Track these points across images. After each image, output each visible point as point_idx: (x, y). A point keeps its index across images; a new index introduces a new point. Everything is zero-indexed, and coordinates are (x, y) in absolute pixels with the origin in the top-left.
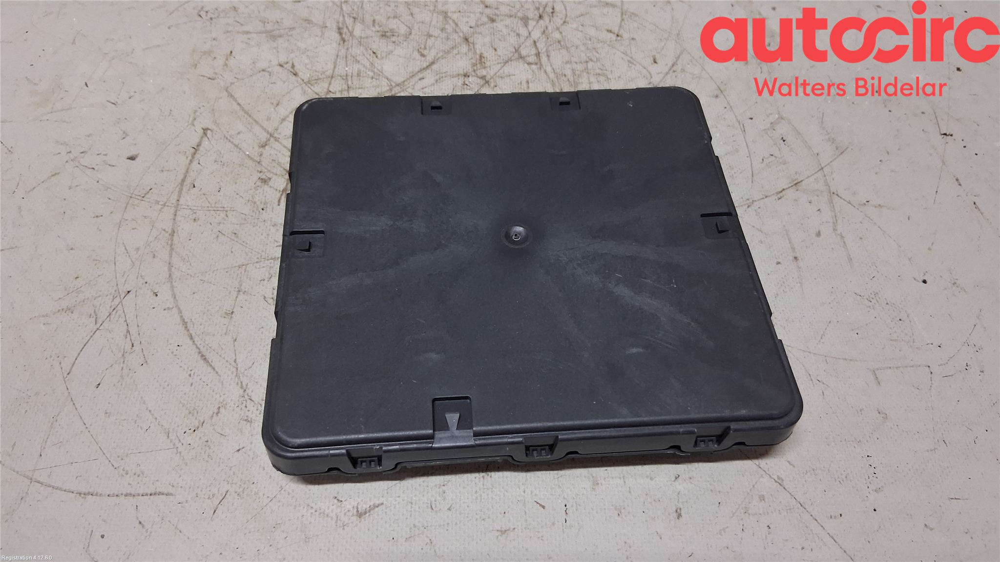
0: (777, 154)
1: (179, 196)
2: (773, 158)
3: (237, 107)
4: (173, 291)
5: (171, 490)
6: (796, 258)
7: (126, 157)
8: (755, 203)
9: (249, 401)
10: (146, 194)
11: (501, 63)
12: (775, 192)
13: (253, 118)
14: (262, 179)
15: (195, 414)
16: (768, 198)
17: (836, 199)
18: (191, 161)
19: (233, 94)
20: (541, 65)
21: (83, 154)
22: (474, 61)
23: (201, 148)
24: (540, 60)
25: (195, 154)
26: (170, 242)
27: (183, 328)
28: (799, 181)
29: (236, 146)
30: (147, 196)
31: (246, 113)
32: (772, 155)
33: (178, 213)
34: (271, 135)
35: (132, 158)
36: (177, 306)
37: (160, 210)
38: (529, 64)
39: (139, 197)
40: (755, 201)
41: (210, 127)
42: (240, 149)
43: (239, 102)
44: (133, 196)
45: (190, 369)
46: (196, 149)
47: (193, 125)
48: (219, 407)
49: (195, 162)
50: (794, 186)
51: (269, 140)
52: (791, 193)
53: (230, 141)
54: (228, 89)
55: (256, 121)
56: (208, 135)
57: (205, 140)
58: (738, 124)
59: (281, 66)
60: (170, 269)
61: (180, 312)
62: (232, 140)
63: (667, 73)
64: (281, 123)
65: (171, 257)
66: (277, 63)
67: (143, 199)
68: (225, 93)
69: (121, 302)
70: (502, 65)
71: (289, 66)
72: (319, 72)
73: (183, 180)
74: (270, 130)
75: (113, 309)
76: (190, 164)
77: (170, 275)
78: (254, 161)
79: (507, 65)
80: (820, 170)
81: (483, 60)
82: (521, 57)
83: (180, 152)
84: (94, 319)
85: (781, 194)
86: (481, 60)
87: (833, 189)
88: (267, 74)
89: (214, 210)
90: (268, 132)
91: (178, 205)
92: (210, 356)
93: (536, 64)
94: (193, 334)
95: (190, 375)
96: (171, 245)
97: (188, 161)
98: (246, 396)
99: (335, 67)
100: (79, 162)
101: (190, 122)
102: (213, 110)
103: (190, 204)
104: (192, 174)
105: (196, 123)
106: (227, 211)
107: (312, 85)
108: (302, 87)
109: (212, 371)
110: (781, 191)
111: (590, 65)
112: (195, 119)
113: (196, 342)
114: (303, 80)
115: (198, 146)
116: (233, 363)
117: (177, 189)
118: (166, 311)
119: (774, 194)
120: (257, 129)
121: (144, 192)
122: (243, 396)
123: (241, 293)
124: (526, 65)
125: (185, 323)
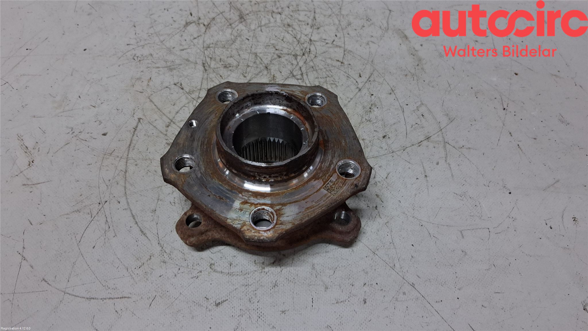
0: (419, 123)
1: (128, 153)
2: (417, 125)
3: (154, 107)
4: (127, 200)
5: (130, 296)
6: (426, 176)
7: (102, 134)
8: (407, 149)
9: (164, 253)
10: (112, 153)
11: (283, 79)
12: (417, 143)
13: (162, 112)
14: (168, 143)
15: (140, 260)
16: (413, 146)
17: (447, 145)
18: (133, 135)
19: (152, 100)
20: (303, 79)
21: (80, 133)
22: (270, 79)
23: (138, 129)
24: (303, 77)
25: (135, 131)
26: (124, 176)
27: (133, 219)
28: (430, 136)
29: (155, 127)
30: (113, 153)
31: (159, 109)
32: (417, 124)
33: (128, 162)
34: (171, 121)
35: (104, 135)
36: (129, 208)
37: (119, 161)
38: (298, 79)
39: (109, 154)
40: (407, 147)
41: (141, 118)
42: (157, 128)
43: (156, 104)
44: (106, 154)
45: (137, 238)
46: (135, 129)
47: (134, 117)
48: (151, 256)
49: (135, 136)
50: (427, 140)
51: (170, 123)
52: (425, 143)
53: (151, 124)
54: (150, 98)
55: (164, 114)
56: (141, 122)
57: (139, 124)
58: (400, 107)
59: (175, 84)
60: (125, 190)
61: (131, 211)
62: (152, 124)
63: (366, 82)
64: (176, 114)
65: (125, 184)
66: (173, 83)
67: (112, 155)
68: (148, 100)
69: (103, 207)
70: (284, 80)
71: (179, 85)
72: (194, 87)
73: (130, 145)
74: (171, 118)
75: (99, 210)
76: (132, 137)
77: (125, 193)
78: (164, 134)
79: (286, 80)
80: (440, 130)
81: (275, 78)
82: (294, 76)
83: (127, 131)
84: (90, 215)
85: (420, 144)
86: (273, 78)
87: (446, 140)
88: (168, 89)
89: (145, 160)
90: (170, 119)
91: (128, 157)
92: (146, 231)
93: (301, 79)
94: (137, 221)
95: (137, 241)
96: (125, 178)
97: (132, 136)
98: (163, 251)
99: (202, 84)
100: (79, 137)
101: (132, 115)
102: (143, 109)
103: (134, 157)
104: (134, 142)
105: (135, 115)
106: (151, 160)
107: (191, 94)
108: (186, 96)
109: (147, 239)
110: (420, 142)
111: (328, 79)
112: (134, 114)
113: (139, 225)
114: (186, 92)
115: (136, 127)
116: (156, 235)
117: (127, 150)
118: (124, 210)
119: (416, 144)
120: (164, 117)
121: (111, 151)
122: (162, 251)
123: (159, 200)
124: (296, 80)
125: (133, 216)
